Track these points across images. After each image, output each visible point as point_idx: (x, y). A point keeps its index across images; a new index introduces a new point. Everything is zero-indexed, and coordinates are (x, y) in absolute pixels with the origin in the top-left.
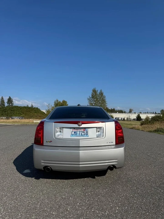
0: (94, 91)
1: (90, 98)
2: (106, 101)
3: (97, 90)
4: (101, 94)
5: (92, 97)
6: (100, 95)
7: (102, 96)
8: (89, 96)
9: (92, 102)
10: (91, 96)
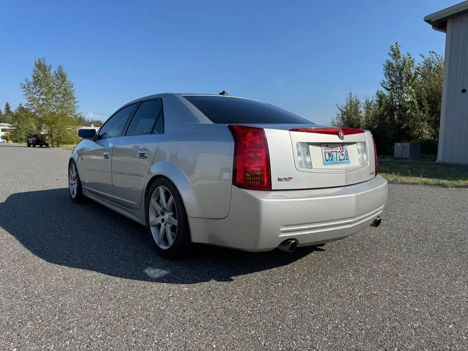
0: (41, 67)
1: (29, 84)
2: (75, 95)
3: (47, 64)
4: (62, 76)
5: (35, 83)
6: (59, 78)
7: (63, 82)
8: (27, 80)
9: (35, 96)
10: (31, 80)
